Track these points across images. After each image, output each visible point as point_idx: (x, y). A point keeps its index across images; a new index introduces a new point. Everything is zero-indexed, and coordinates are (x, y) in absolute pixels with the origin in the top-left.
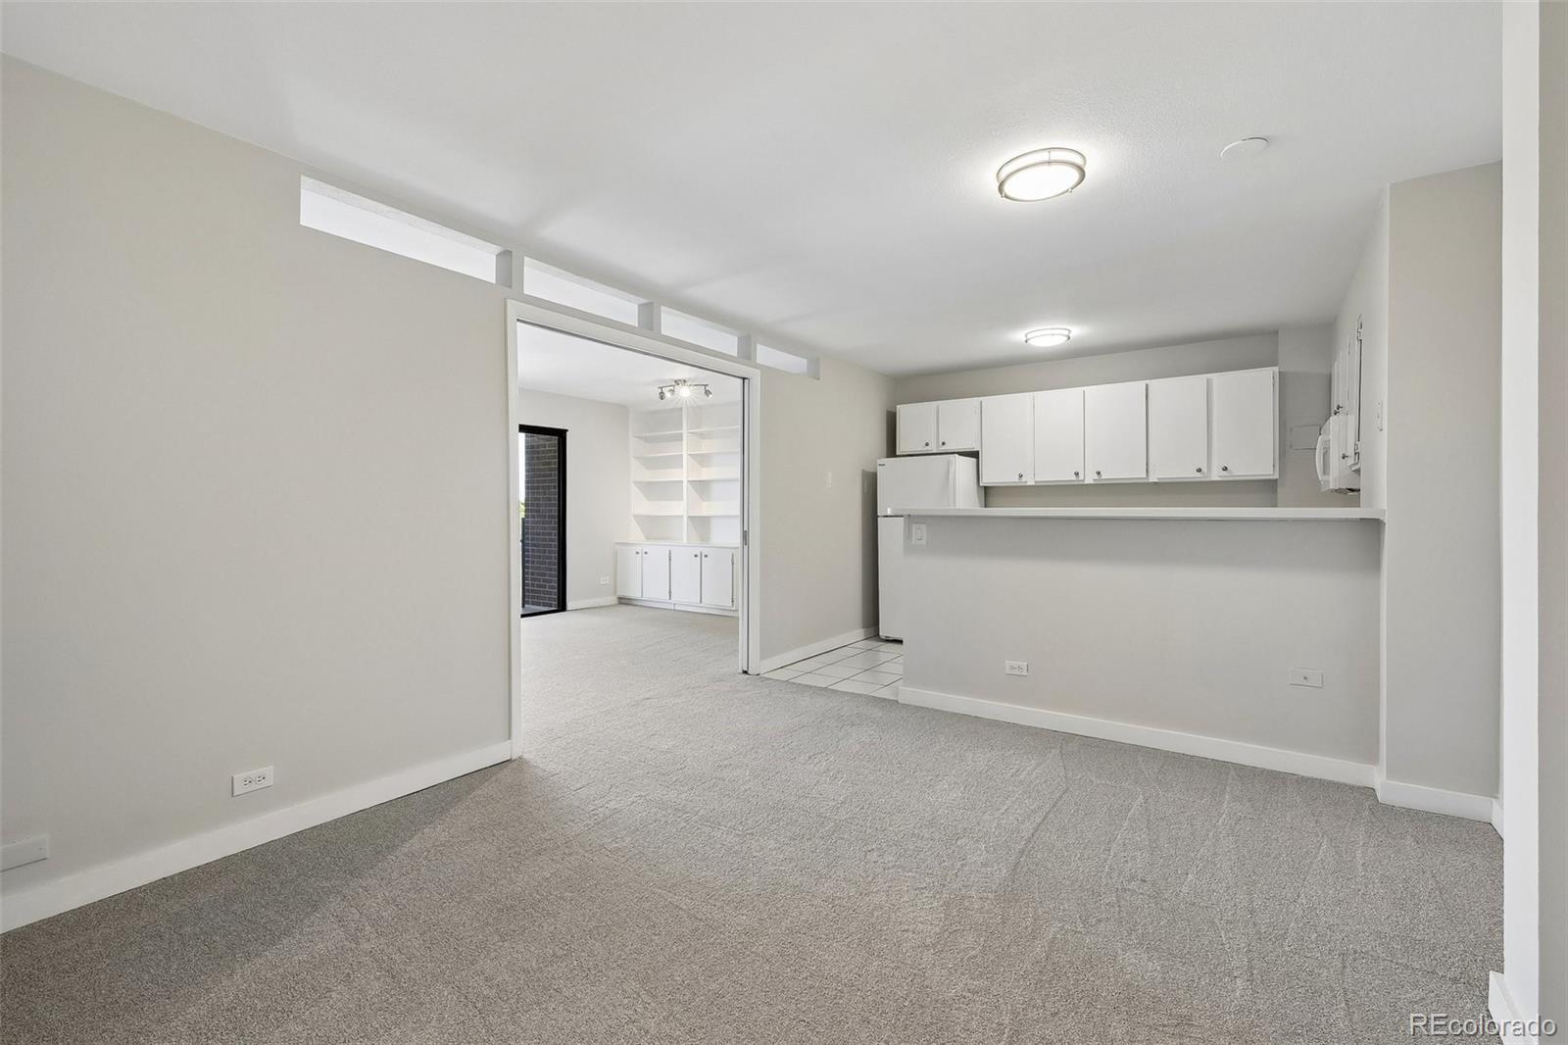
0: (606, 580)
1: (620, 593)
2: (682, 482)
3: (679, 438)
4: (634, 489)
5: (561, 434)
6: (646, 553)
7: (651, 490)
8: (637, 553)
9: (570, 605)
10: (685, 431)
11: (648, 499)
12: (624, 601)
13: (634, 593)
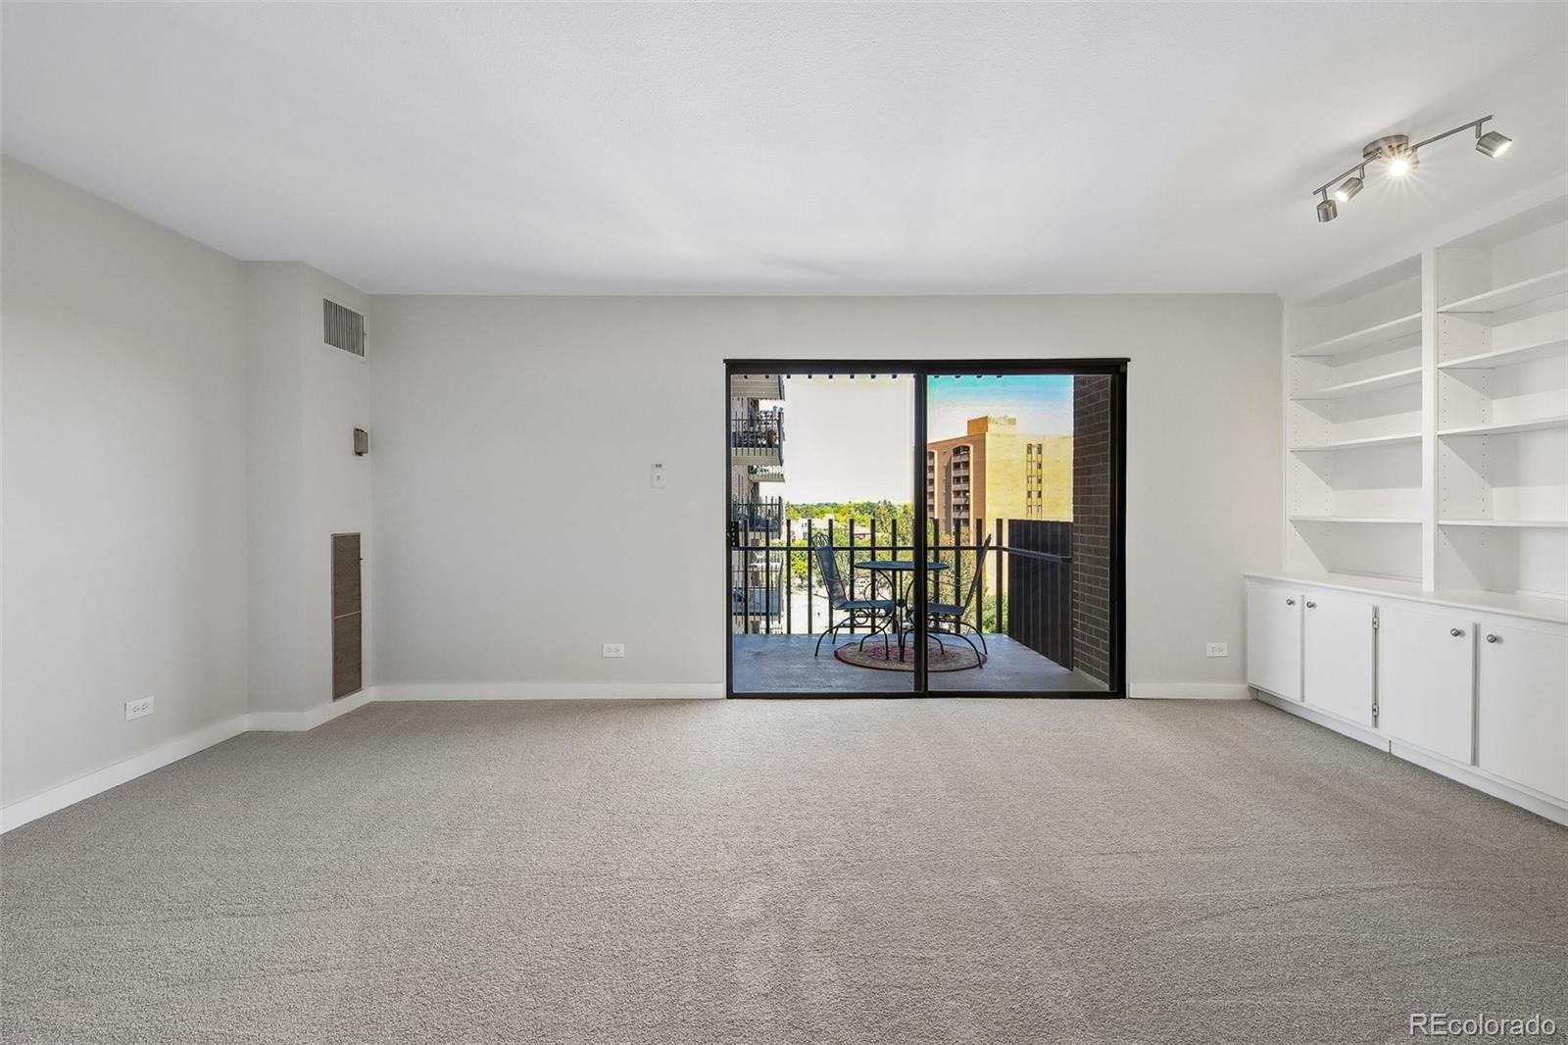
0: (1219, 648)
1: (1254, 679)
2: (1417, 442)
3: (1412, 338)
4: (1291, 460)
5: (1116, 369)
6: (1311, 605)
7: (1336, 465)
8: (1291, 603)
9: (1133, 688)
10: (1428, 315)
11: (1334, 489)
12: (1263, 702)
13: (1285, 689)
